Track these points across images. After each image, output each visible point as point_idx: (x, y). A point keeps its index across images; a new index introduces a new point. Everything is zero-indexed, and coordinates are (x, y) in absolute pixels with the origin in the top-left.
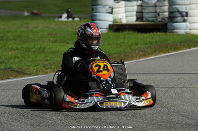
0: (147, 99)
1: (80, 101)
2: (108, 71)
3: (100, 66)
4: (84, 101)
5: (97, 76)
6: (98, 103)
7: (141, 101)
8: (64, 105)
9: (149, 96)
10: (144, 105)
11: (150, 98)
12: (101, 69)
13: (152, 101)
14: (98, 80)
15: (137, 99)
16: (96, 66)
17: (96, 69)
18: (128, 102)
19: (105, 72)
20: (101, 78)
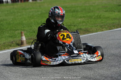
0: (98, 56)
1: (53, 60)
2: (70, 38)
3: (64, 35)
4: (55, 60)
5: (63, 42)
6: (65, 60)
7: (95, 58)
8: (42, 63)
9: (100, 54)
10: (96, 60)
11: (100, 55)
12: (65, 37)
13: (101, 58)
14: (64, 45)
15: (91, 56)
16: (61, 35)
17: (61, 37)
18: (85, 59)
19: (68, 39)
20: (66, 43)
